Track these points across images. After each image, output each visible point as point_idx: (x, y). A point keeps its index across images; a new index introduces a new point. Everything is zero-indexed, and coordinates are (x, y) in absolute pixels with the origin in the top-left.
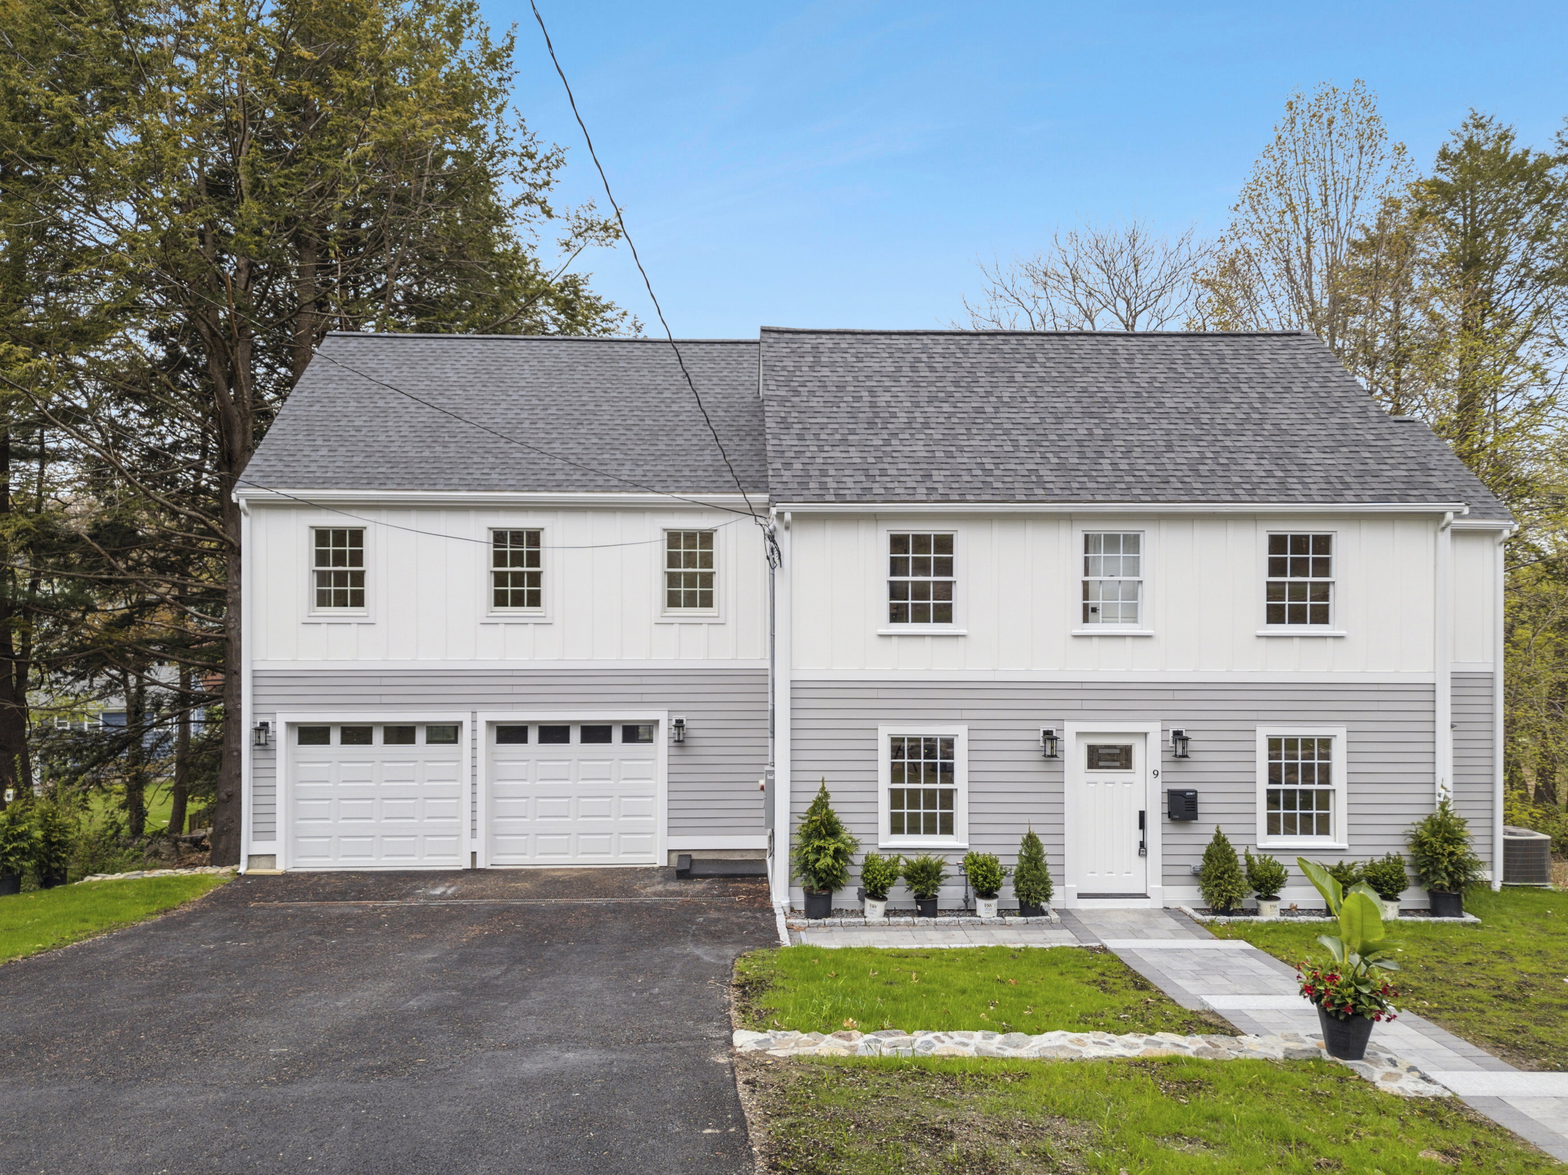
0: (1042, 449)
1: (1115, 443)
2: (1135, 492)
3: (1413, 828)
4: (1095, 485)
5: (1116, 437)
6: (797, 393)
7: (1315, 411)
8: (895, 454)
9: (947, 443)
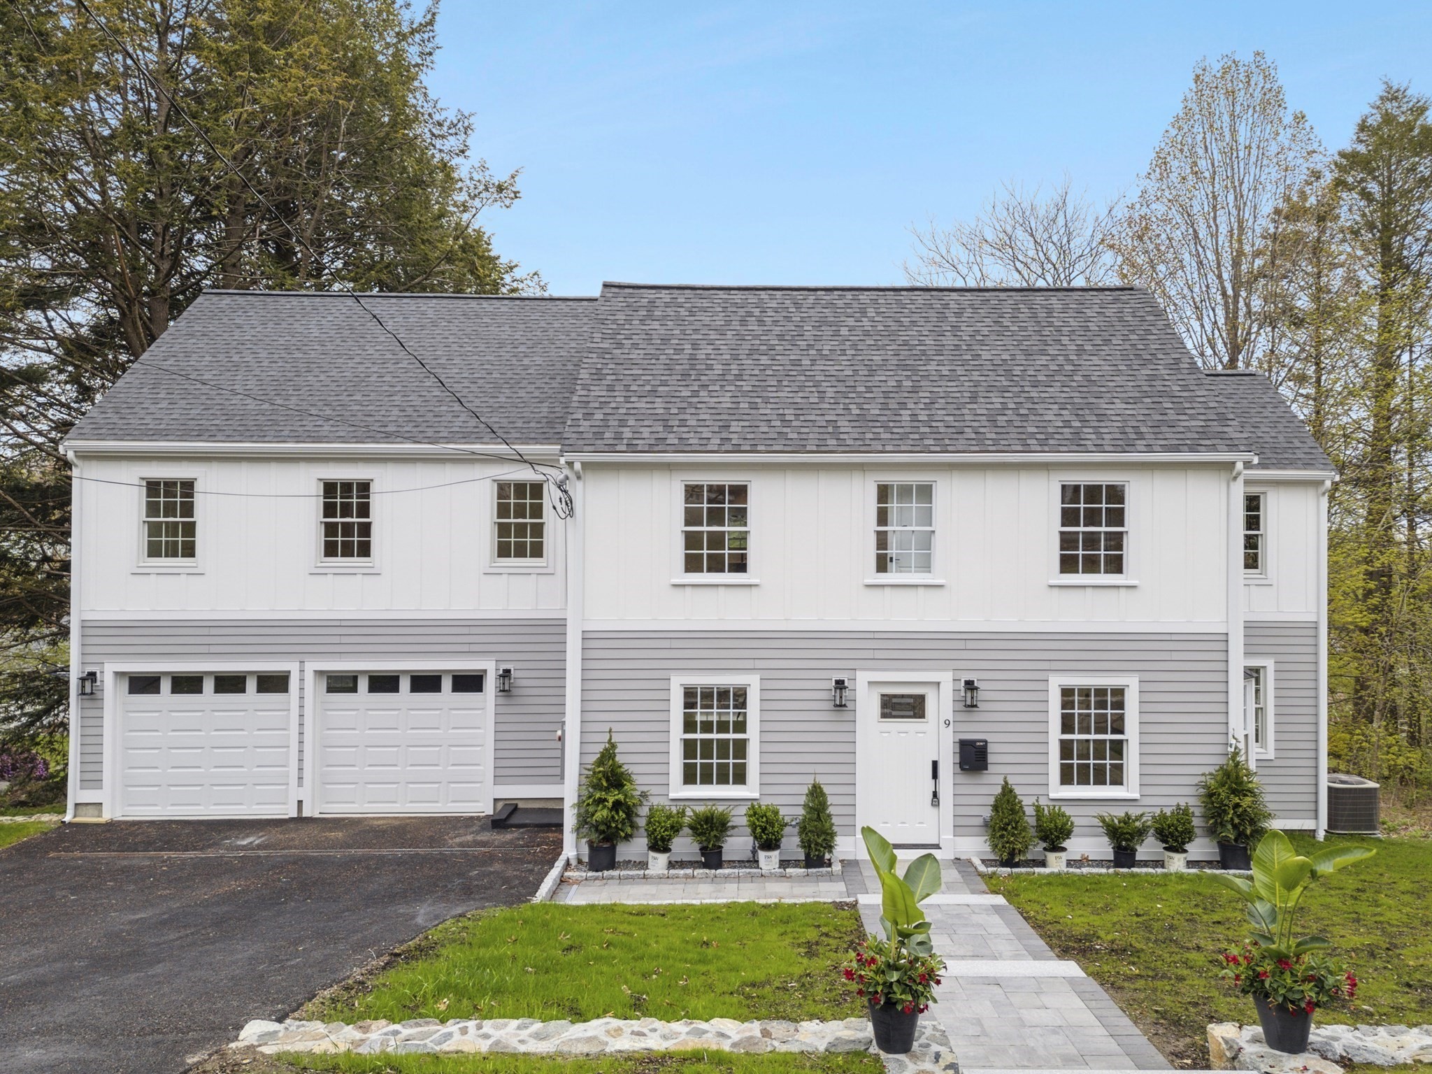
0: (847, 401)
1: (921, 394)
2: (927, 442)
3: (1203, 778)
4: (889, 436)
5: (924, 389)
6: (620, 345)
7: (1129, 363)
8: (699, 406)
9: (755, 395)
